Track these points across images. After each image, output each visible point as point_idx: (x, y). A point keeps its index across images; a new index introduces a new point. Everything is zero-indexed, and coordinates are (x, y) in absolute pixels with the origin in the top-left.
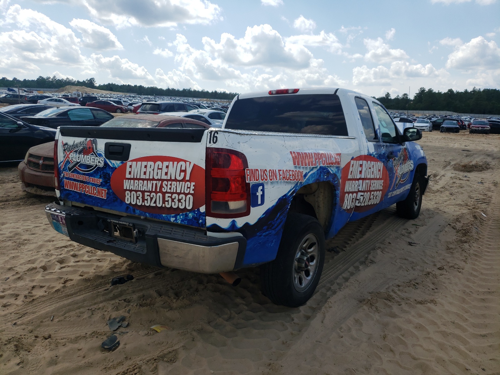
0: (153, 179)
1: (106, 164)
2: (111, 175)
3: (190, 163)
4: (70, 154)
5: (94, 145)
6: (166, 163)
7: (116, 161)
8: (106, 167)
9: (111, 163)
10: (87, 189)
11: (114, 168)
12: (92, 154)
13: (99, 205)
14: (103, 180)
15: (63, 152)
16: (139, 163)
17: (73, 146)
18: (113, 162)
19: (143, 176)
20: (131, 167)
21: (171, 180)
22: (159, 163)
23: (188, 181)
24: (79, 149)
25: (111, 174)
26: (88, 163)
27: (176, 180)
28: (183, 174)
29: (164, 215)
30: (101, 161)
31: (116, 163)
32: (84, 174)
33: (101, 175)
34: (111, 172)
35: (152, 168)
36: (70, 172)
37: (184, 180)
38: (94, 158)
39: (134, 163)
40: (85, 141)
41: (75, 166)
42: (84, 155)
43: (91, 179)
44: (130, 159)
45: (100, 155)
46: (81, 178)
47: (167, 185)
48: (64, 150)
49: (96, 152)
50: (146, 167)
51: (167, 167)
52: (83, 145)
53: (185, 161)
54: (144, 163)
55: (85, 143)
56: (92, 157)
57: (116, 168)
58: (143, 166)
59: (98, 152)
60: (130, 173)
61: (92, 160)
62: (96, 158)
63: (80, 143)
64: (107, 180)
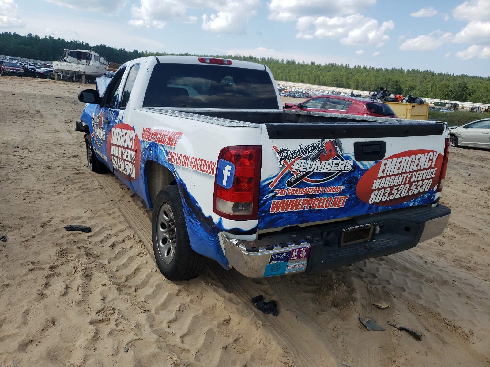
0: (406, 172)
1: (355, 167)
2: (360, 178)
3: (437, 152)
4: (293, 163)
5: (337, 146)
6: (418, 156)
7: (369, 162)
8: (354, 171)
9: (362, 164)
10: (316, 203)
11: (366, 169)
12: (336, 158)
13: (332, 216)
14: (347, 187)
15: (279, 162)
16: (395, 160)
17: (299, 151)
18: (365, 163)
19: (396, 172)
20: (385, 165)
21: (420, 170)
22: (413, 157)
23: (433, 168)
24: (311, 155)
25: (360, 176)
26: (326, 170)
27: (424, 169)
28: (430, 162)
29: (405, 203)
30: (348, 165)
31: (369, 164)
32: (317, 185)
33: (345, 181)
34: (360, 175)
35: (406, 162)
36: (290, 188)
37: (430, 168)
38: (338, 162)
39: (390, 160)
40: (321, 143)
41: (303, 177)
42: (321, 161)
43: (328, 190)
44: (386, 157)
45: (348, 158)
46: (311, 191)
47: (415, 176)
48: (281, 159)
49: (342, 155)
50: (401, 162)
51: (419, 159)
52: (319, 148)
53: (433, 152)
54: (400, 159)
55: (321, 145)
56: (335, 162)
57: (368, 169)
58: (398, 162)
59: (345, 155)
60: (383, 171)
61: (334, 165)
62: (342, 162)
63: (313, 146)
64: (352, 185)
